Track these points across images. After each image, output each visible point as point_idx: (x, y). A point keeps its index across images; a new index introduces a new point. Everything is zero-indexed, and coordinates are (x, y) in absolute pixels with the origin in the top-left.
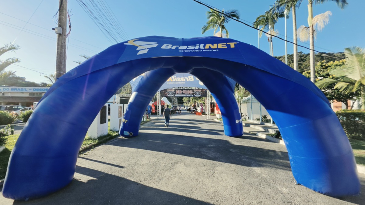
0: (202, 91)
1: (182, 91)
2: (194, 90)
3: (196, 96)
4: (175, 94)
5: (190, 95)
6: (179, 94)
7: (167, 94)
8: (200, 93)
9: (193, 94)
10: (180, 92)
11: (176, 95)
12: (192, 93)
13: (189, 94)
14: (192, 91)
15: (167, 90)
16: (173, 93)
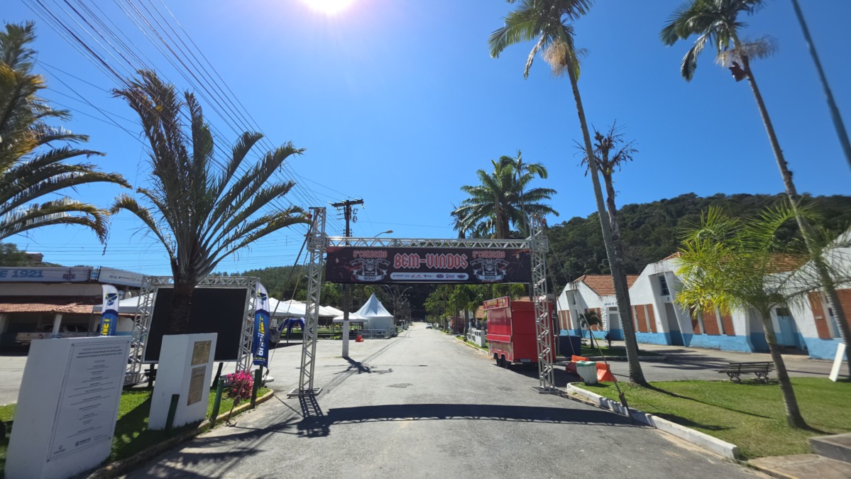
0: (506, 258)
1: (423, 257)
2: (475, 253)
3: (482, 278)
4: (389, 273)
5: (455, 276)
6: (407, 270)
7: (355, 271)
8: (500, 266)
9: (469, 270)
10: (415, 261)
11: (394, 276)
12: (464, 265)
13: (454, 270)
14: (464, 257)
15: (356, 253)
16: (382, 266)
